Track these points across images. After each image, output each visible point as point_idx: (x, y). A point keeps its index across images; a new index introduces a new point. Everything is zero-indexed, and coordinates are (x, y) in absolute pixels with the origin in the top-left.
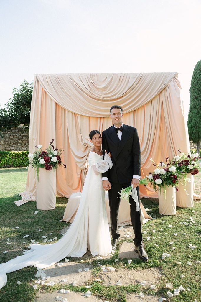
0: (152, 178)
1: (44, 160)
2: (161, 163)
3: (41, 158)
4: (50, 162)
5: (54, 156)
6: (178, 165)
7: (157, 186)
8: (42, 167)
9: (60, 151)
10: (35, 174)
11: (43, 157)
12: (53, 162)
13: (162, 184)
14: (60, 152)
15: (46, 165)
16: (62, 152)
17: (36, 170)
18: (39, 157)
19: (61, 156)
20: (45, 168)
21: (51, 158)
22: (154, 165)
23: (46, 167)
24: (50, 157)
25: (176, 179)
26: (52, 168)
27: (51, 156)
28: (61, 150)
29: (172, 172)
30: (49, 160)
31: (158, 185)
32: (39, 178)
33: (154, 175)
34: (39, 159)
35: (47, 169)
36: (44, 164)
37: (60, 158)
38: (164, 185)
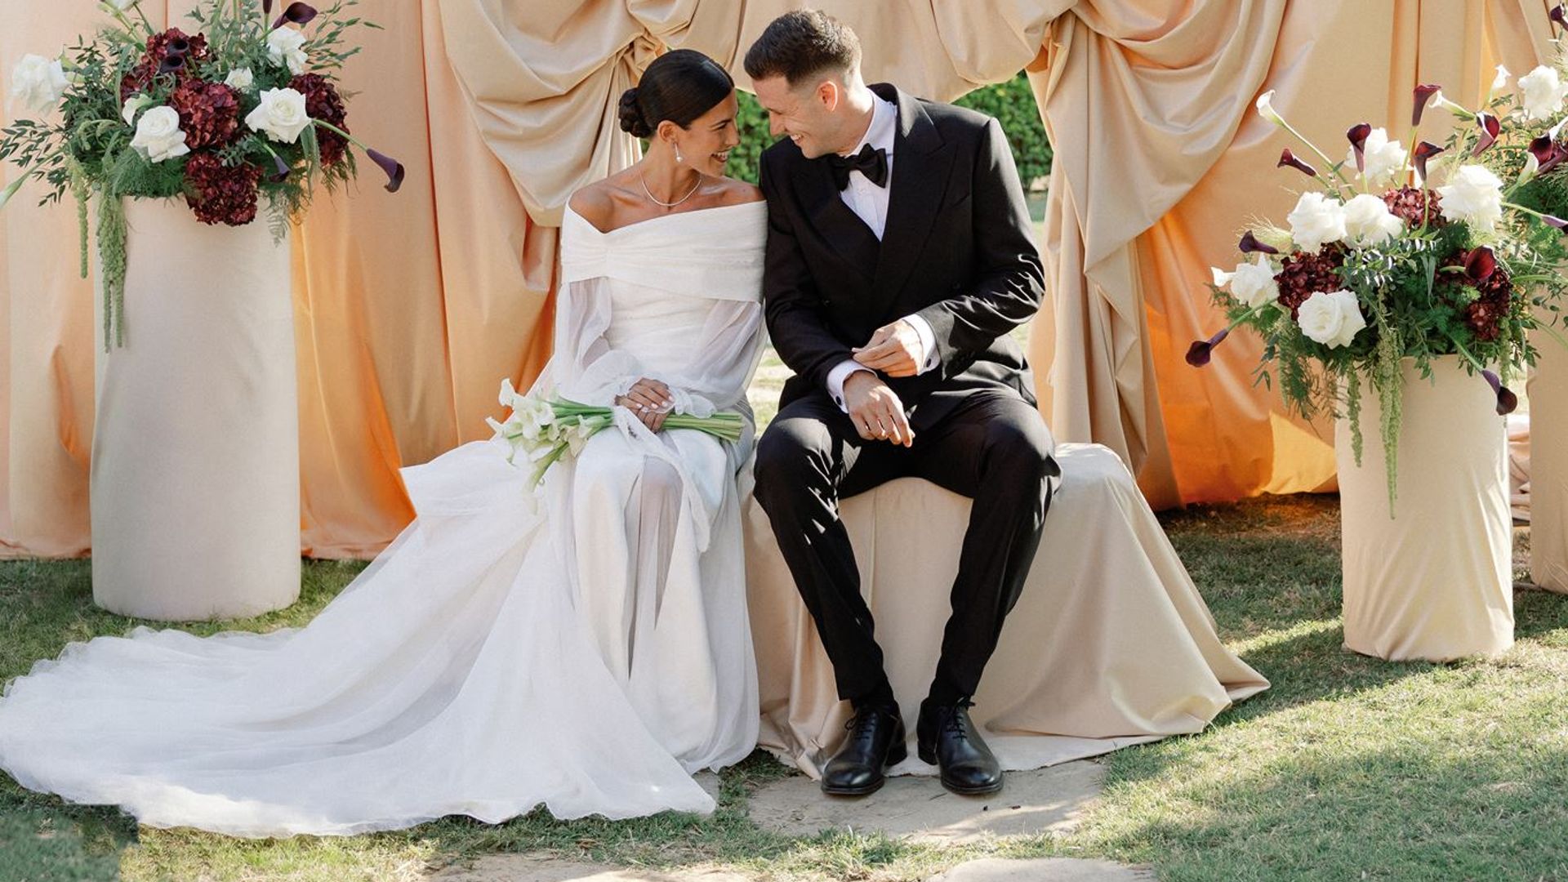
0: (1274, 292)
1: (182, 126)
2: (1357, 136)
3: (144, 98)
4: (243, 144)
5: (274, 76)
6: (1533, 164)
7: (1315, 365)
8: (156, 194)
9: (332, 28)
10: (85, 263)
11: (167, 90)
12: (271, 144)
13: (1367, 341)
14: (332, 37)
15: (200, 168)
16: (348, 39)
17: (94, 222)
18: (129, 84)
19: (342, 80)
20: (192, 203)
21: (247, 103)
22: (1288, 160)
23: (197, 193)
24: (236, 94)
25: (1499, 296)
26: (262, 203)
27: (241, 79)
28: (345, 15)
29: (1461, 229)
30: (233, 124)
31: (1323, 351)
32: (121, 301)
33: (1286, 261)
34: (128, 114)
35: (207, 212)
36: (184, 159)
37: (332, 97)
38: (1386, 361)
